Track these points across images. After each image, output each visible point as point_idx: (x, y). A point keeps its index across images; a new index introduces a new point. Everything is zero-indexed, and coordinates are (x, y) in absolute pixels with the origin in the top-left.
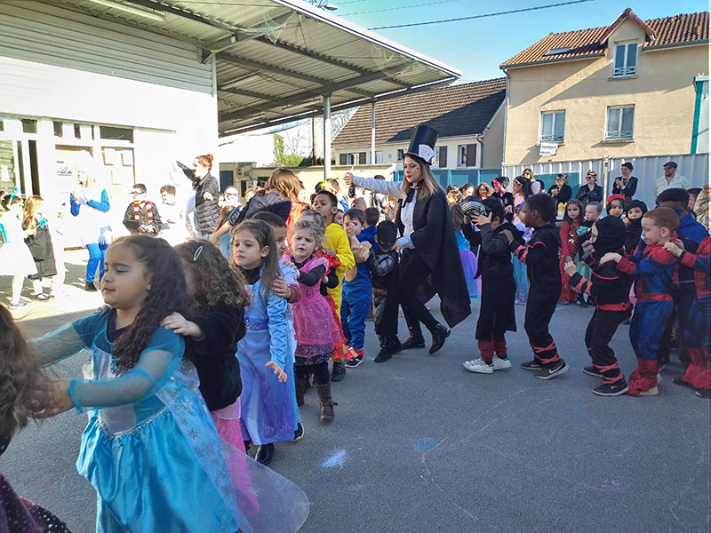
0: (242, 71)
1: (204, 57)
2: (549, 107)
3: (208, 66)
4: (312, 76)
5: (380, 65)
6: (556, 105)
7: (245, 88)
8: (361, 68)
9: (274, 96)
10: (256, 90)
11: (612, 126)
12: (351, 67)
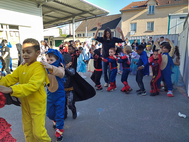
0: (50, 10)
1: (38, 6)
2: (132, 22)
3: (39, 9)
4: (69, 12)
5: (87, 9)
6: (134, 21)
7: (50, 15)
8: (82, 10)
9: (59, 18)
10: (54, 16)
11: (148, 27)
12: (80, 10)
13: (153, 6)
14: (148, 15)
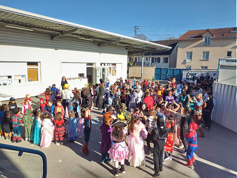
2: (189, 50)
13: (209, 38)
14: (203, 45)
